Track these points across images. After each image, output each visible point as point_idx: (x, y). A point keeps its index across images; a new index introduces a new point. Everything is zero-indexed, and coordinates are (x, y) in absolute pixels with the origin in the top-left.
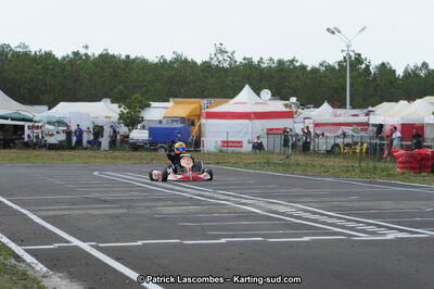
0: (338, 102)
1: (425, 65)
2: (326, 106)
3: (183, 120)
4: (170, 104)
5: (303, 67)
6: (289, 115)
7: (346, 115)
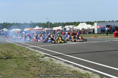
0: (48, 27)
1: (56, 23)
2: (46, 28)
3: (29, 31)
4: (27, 29)
5: (42, 24)
6: (42, 29)
7: (49, 29)
